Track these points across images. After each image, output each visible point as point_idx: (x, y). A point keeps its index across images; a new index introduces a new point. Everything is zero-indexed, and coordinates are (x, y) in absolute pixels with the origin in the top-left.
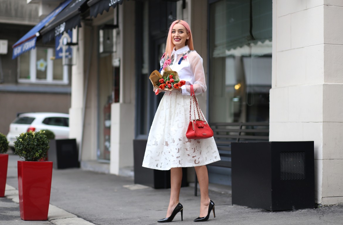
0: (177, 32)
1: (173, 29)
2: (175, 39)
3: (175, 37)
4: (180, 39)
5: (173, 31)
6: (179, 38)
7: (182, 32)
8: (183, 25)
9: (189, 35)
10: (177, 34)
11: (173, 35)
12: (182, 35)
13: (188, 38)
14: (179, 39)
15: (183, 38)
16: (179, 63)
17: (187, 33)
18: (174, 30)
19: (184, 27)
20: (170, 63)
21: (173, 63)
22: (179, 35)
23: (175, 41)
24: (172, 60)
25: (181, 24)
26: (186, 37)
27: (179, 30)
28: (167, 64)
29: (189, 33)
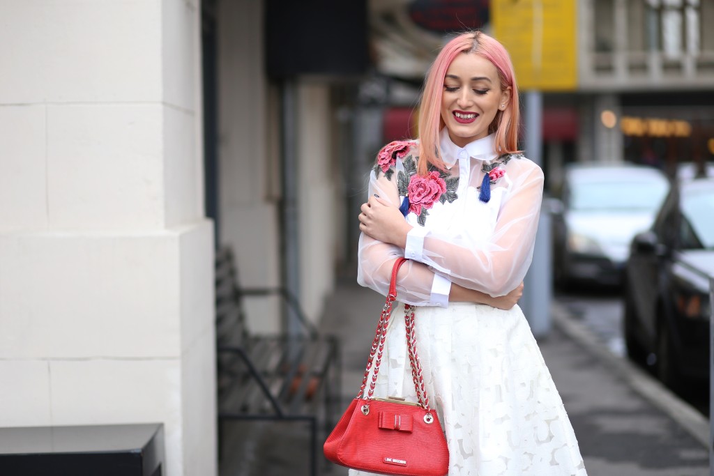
0: (466, 91)
1: (451, 73)
2: (458, 115)
3: (457, 108)
4: (477, 115)
6: (474, 110)
8: (491, 60)
9: (508, 92)
10: (467, 97)
11: (450, 96)
12: (484, 100)
14: (470, 113)
15: (490, 108)
16: (485, 199)
17: (503, 89)
18: (454, 78)
20: (441, 193)
21: (456, 193)
22: (472, 101)
23: (455, 121)
24: (448, 182)
25: (482, 54)
26: (499, 101)
27: (476, 80)
28: (430, 192)
29: (509, 88)
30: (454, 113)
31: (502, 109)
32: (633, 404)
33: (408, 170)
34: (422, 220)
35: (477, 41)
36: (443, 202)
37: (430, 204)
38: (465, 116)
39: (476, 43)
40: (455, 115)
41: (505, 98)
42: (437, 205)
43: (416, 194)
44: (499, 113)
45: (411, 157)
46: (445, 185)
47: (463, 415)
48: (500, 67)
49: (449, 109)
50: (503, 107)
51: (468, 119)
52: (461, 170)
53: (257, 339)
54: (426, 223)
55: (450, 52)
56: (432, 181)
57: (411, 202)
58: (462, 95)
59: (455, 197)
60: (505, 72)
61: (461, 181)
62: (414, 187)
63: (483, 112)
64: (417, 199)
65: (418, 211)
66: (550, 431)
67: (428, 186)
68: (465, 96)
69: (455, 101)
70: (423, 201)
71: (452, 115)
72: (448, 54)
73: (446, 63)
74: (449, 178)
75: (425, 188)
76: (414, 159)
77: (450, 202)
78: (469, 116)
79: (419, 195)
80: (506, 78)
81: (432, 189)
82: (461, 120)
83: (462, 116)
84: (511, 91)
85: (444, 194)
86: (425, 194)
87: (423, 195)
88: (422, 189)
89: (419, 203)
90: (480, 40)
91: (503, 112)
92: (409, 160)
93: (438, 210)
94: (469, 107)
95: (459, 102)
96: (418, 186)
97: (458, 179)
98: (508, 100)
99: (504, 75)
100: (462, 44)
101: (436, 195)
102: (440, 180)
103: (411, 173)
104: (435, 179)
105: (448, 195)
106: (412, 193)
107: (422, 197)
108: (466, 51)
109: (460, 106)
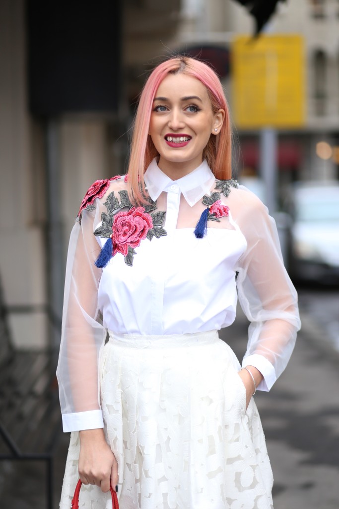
0: (176, 111)
1: (159, 96)
2: (170, 139)
3: (168, 132)
4: (189, 138)
5: (157, 103)
6: (186, 132)
7: (195, 109)
8: (199, 79)
9: (220, 115)
10: (178, 118)
11: (160, 120)
12: (196, 120)
13: (216, 130)
15: (203, 130)
16: (199, 234)
17: (215, 111)
18: (163, 100)
19: (204, 89)
20: (147, 229)
21: (164, 228)
22: (183, 122)
23: (168, 146)
24: (154, 217)
26: (211, 124)
27: (185, 99)
28: (136, 230)
29: (221, 110)
30: (166, 138)
31: (216, 133)
33: (111, 210)
34: (129, 261)
35: (185, 63)
36: (150, 238)
37: (137, 243)
38: (178, 139)
39: (183, 65)
40: (167, 140)
41: (217, 121)
42: (145, 242)
43: (122, 233)
45: (113, 194)
46: (151, 220)
47: (170, 468)
48: (209, 86)
49: (161, 135)
51: (181, 142)
52: (169, 205)
54: (133, 263)
55: (158, 74)
56: (137, 218)
57: (117, 242)
58: (172, 117)
59: (163, 233)
60: (215, 93)
61: (168, 216)
62: (119, 226)
63: (196, 134)
64: (122, 239)
65: (125, 251)
66: (254, 478)
67: (133, 224)
68: (176, 117)
69: (166, 124)
70: (129, 241)
71: (165, 141)
74: (155, 212)
75: (130, 226)
76: (117, 195)
78: (182, 139)
79: (125, 234)
80: (217, 99)
81: (138, 226)
82: (174, 145)
83: (174, 140)
84: (224, 115)
85: (151, 229)
86: (131, 232)
87: (129, 234)
88: (127, 228)
89: (125, 243)
90: (187, 62)
92: (112, 198)
94: (180, 129)
95: (170, 125)
96: (122, 225)
97: (164, 213)
98: (221, 123)
99: (215, 96)
100: (169, 66)
101: (143, 231)
102: (145, 215)
103: (114, 212)
104: (140, 215)
105: (155, 230)
106: (117, 233)
107: (128, 236)
109: (171, 128)
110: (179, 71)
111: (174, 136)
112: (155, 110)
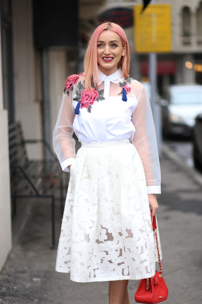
0: (107, 47)
1: (100, 40)
2: (105, 59)
3: (104, 56)
4: (113, 58)
5: (99, 43)
6: (111, 56)
7: (115, 46)
8: (117, 33)
9: (125, 48)
10: (108, 50)
11: (101, 50)
12: (116, 51)
14: (110, 57)
15: (119, 55)
17: (123, 46)
18: (102, 42)
19: (119, 37)
20: (96, 97)
21: (104, 96)
22: (110, 51)
23: (104, 62)
24: (99, 92)
25: (113, 30)
26: (122, 52)
27: (111, 42)
28: (91, 98)
29: (126, 45)
30: (103, 58)
31: (123, 55)
32: (194, 187)
33: (80, 89)
34: (89, 111)
35: (110, 25)
36: (98, 101)
37: (92, 103)
38: (108, 59)
39: (110, 26)
41: (124, 50)
42: (95, 103)
43: (85, 99)
44: (122, 57)
45: (80, 82)
46: (98, 94)
47: (114, 196)
48: (121, 36)
49: (101, 57)
50: (124, 54)
51: (109, 60)
52: (105, 86)
53: (32, 162)
54: (92, 111)
55: (99, 31)
57: (83, 103)
59: (103, 98)
60: (123, 38)
61: (105, 91)
62: (84, 96)
63: (116, 56)
64: (86, 102)
65: (87, 107)
67: (90, 95)
68: (107, 49)
69: (103, 53)
70: (89, 102)
71: (102, 59)
72: (98, 32)
73: (97, 36)
74: (99, 90)
75: (89, 96)
76: (82, 83)
77: (101, 100)
78: (110, 59)
79: (87, 99)
80: (124, 41)
81: (92, 96)
82: (106, 61)
83: (107, 59)
84: (127, 47)
85: (98, 97)
86: (89, 99)
87: (88, 99)
88: (87, 97)
89: (87, 103)
90: (111, 25)
91: (124, 56)
92: (80, 84)
93: (96, 105)
94: (109, 54)
95: (105, 53)
96: (86, 96)
97: (103, 90)
98: (126, 51)
99: (123, 40)
100: (104, 27)
101: (94, 98)
102: (95, 91)
103: (82, 90)
105: (100, 98)
106: (83, 99)
107: (88, 100)
108: (106, 30)
109: (105, 54)
110: (108, 30)
111: (106, 58)
112: (98, 46)
